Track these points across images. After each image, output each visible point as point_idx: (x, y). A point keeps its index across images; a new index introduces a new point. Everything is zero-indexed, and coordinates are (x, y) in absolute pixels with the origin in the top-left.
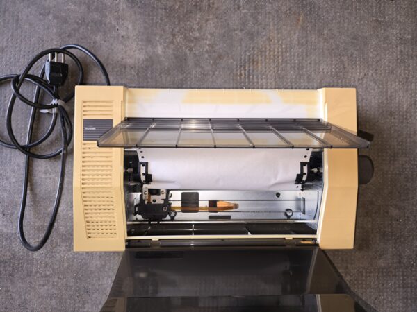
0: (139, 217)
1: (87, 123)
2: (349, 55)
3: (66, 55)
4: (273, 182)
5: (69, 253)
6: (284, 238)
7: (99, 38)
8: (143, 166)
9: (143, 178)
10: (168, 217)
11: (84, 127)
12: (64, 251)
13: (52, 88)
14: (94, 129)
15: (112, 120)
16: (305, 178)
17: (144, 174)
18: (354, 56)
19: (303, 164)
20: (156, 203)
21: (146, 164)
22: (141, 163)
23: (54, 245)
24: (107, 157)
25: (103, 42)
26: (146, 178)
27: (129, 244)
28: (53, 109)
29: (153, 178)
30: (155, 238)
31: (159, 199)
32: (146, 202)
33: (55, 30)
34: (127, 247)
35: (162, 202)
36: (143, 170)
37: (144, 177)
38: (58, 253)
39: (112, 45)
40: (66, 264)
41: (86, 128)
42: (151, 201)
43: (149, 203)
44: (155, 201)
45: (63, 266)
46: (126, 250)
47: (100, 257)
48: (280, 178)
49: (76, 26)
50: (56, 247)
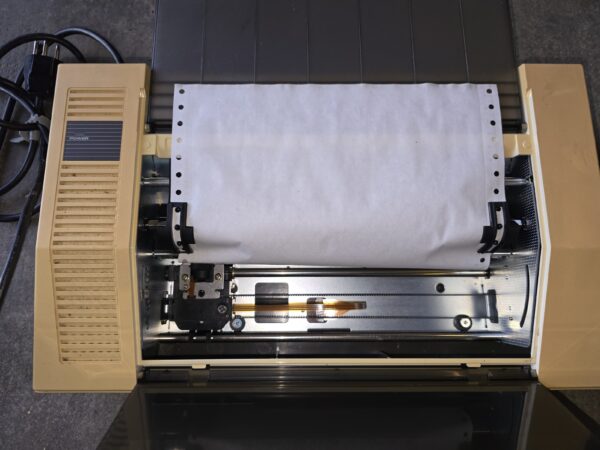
0: (172, 327)
1: (73, 128)
2: (546, 46)
3: (62, 47)
4: (436, 243)
5: (38, 404)
6: (464, 366)
7: (121, 25)
8: (177, 211)
9: (177, 236)
10: (227, 328)
11: (67, 134)
12: (28, 399)
13: (33, 101)
14: (86, 138)
15: (121, 122)
16: (500, 235)
17: (177, 227)
18: (555, 47)
19: (494, 207)
20: (205, 297)
21: (183, 208)
22: (174, 204)
23: (9, 388)
24: (106, 191)
25: (126, 31)
26: (182, 236)
27: (146, 377)
28: (31, 133)
29: (196, 235)
30: (199, 364)
31: (211, 291)
32: (185, 296)
33: (50, 15)
34: (139, 381)
35: (217, 296)
36: (176, 218)
37: (179, 232)
38: (16, 404)
39: (141, 35)
40: (29, 427)
41: (71, 138)
42: (196, 293)
43: (191, 298)
44: (202, 293)
45: (23, 430)
46: (137, 389)
47: (96, 412)
48: (451, 234)
49: (85, 7)
50: (13, 390)
